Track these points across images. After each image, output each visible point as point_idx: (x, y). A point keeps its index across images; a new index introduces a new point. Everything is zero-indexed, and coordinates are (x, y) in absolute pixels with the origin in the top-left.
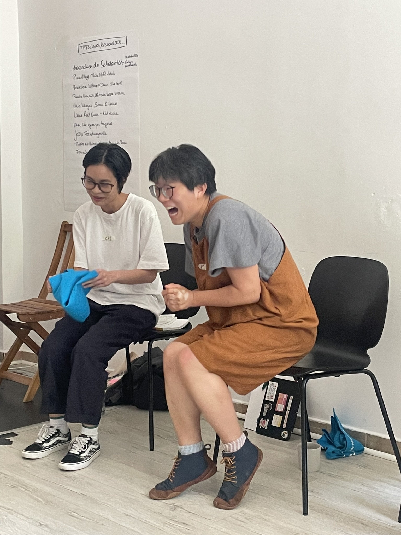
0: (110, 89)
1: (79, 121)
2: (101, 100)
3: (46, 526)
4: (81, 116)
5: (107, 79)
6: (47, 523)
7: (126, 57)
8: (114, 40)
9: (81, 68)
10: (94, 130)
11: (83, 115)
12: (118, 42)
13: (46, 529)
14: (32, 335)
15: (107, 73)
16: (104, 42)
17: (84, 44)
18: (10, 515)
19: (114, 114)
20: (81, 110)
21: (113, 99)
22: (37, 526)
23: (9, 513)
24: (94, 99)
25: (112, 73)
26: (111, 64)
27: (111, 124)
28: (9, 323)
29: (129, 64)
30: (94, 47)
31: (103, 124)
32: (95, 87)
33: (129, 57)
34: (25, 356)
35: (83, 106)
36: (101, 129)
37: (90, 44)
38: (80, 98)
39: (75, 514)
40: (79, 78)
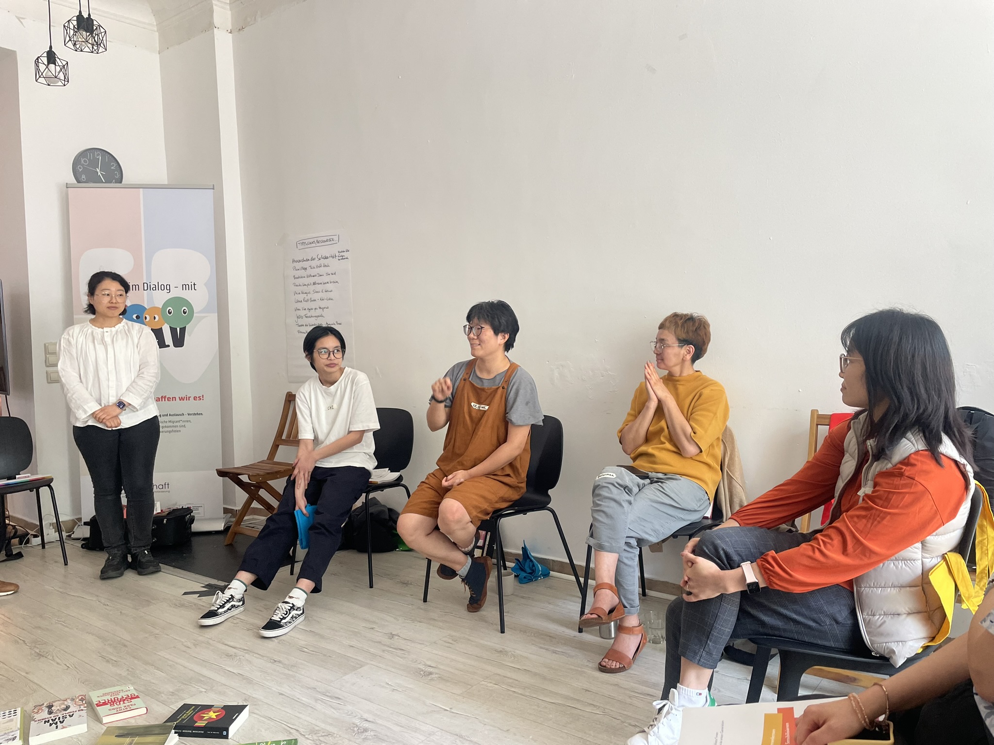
0: (326, 279)
1: (299, 306)
2: (318, 288)
3: (280, 662)
4: (301, 301)
5: (322, 270)
6: (280, 659)
7: (339, 252)
8: (328, 238)
9: (300, 261)
10: (313, 313)
11: (303, 301)
12: (331, 240)
13: (280, 665)
14: (263, 493)
15: (322, 265)
16: (319, 239)
17: (302, 241)
18: (247, 655)
19: (330, 299)
20: (301, 297)
21: (329, 287)
22: (272, 663)
23: (245, 653)
24: (312, 288)
25: (327, 265)
26: (326, 258)
27: (327, 308)
28: (240, 483)
29: (341, 258)
30: (310, 243)
31: (320, 308)
32: (313, 277)
33: (341, 252)
34: (256, 511)
35: (302, 293)
36: (319, 312)
37: (306, 241)
38: (300, 287)
39: (305, 649)
40: (298, 270)
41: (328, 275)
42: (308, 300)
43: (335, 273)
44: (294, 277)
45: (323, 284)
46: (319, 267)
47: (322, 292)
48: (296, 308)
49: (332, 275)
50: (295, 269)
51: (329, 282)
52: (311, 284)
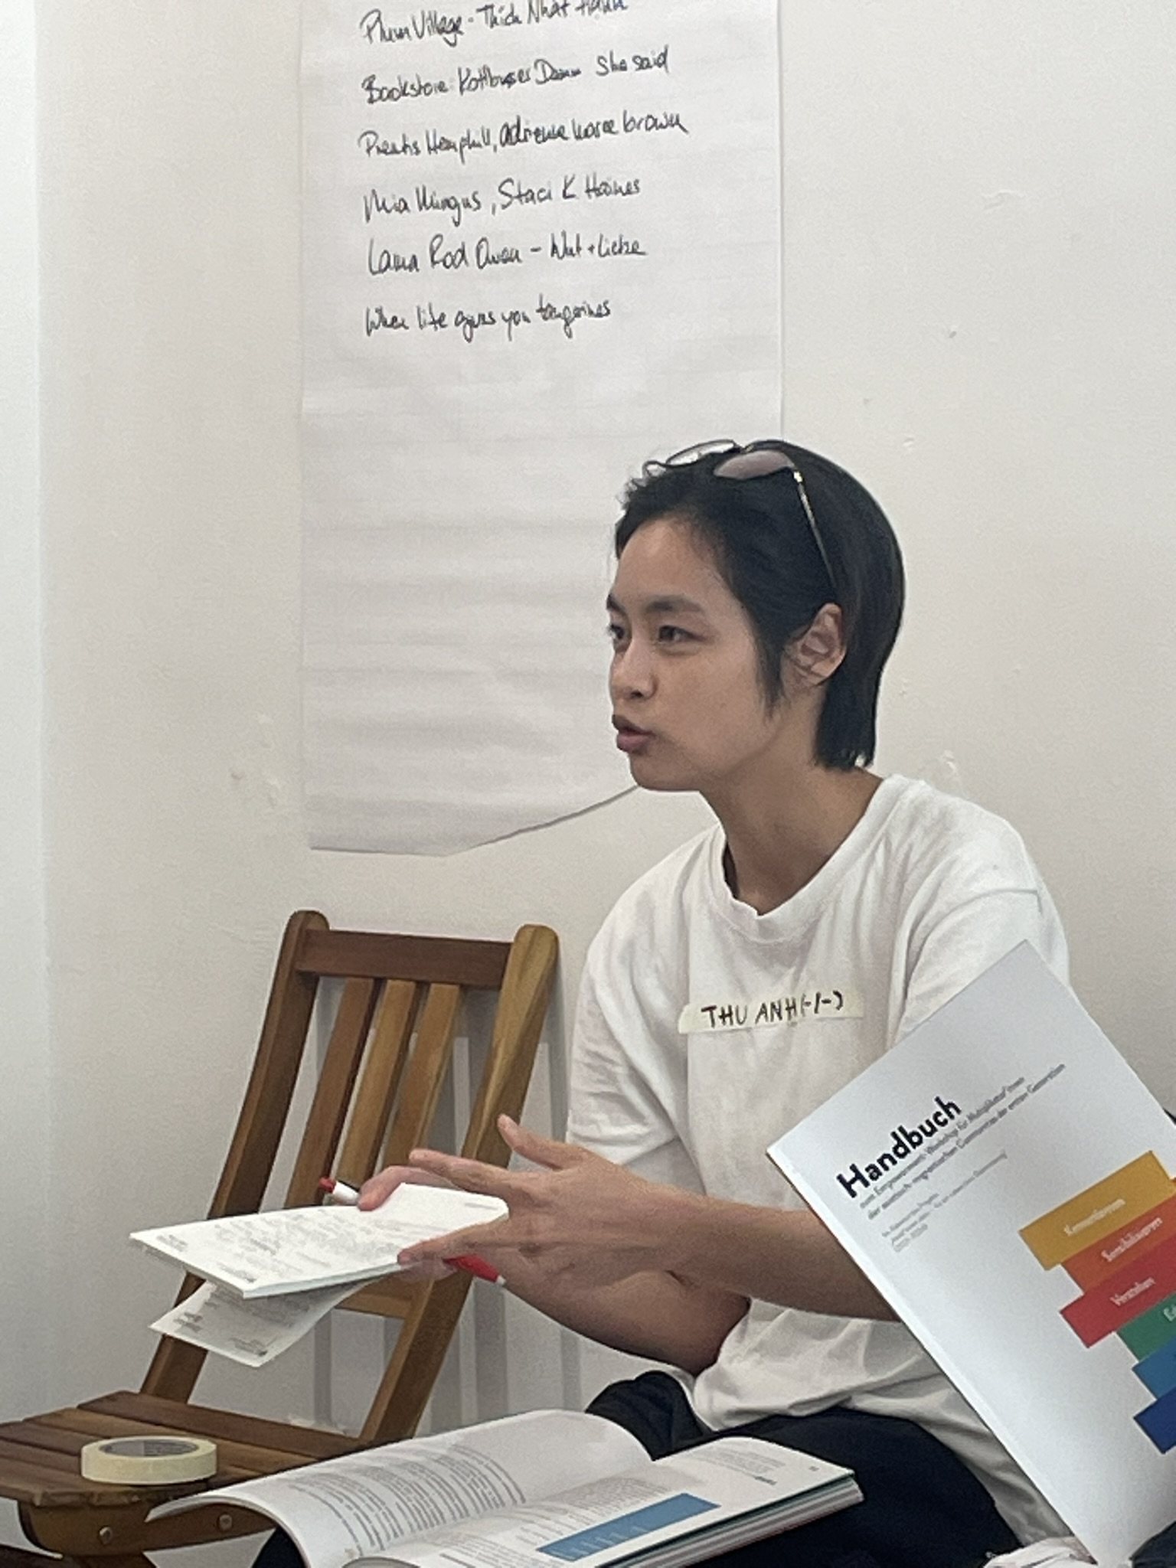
0: (594, 98)
1: (397, 293)
2: (538, 163)
4: (414, 264)
5: (576, 37)
11: (424, 261)
19: (618, 249)
20: (413, 232)
24: (496, 160)
27: (602, 312)
31: (547, 312)
32: (500, 88)
35: (422, 205)
38: (407, 156)
40: (400, 36)
41: (614, 68)
42: (462, 251)
43: (664, 55)
44: (370, 88)
45: (578, 137)
46: (545, 10)
47: (565, 196)
48: (379, 311)
49: (641, 67)
50: (377, 31)
51: (618, 126)
52: (486, 136)
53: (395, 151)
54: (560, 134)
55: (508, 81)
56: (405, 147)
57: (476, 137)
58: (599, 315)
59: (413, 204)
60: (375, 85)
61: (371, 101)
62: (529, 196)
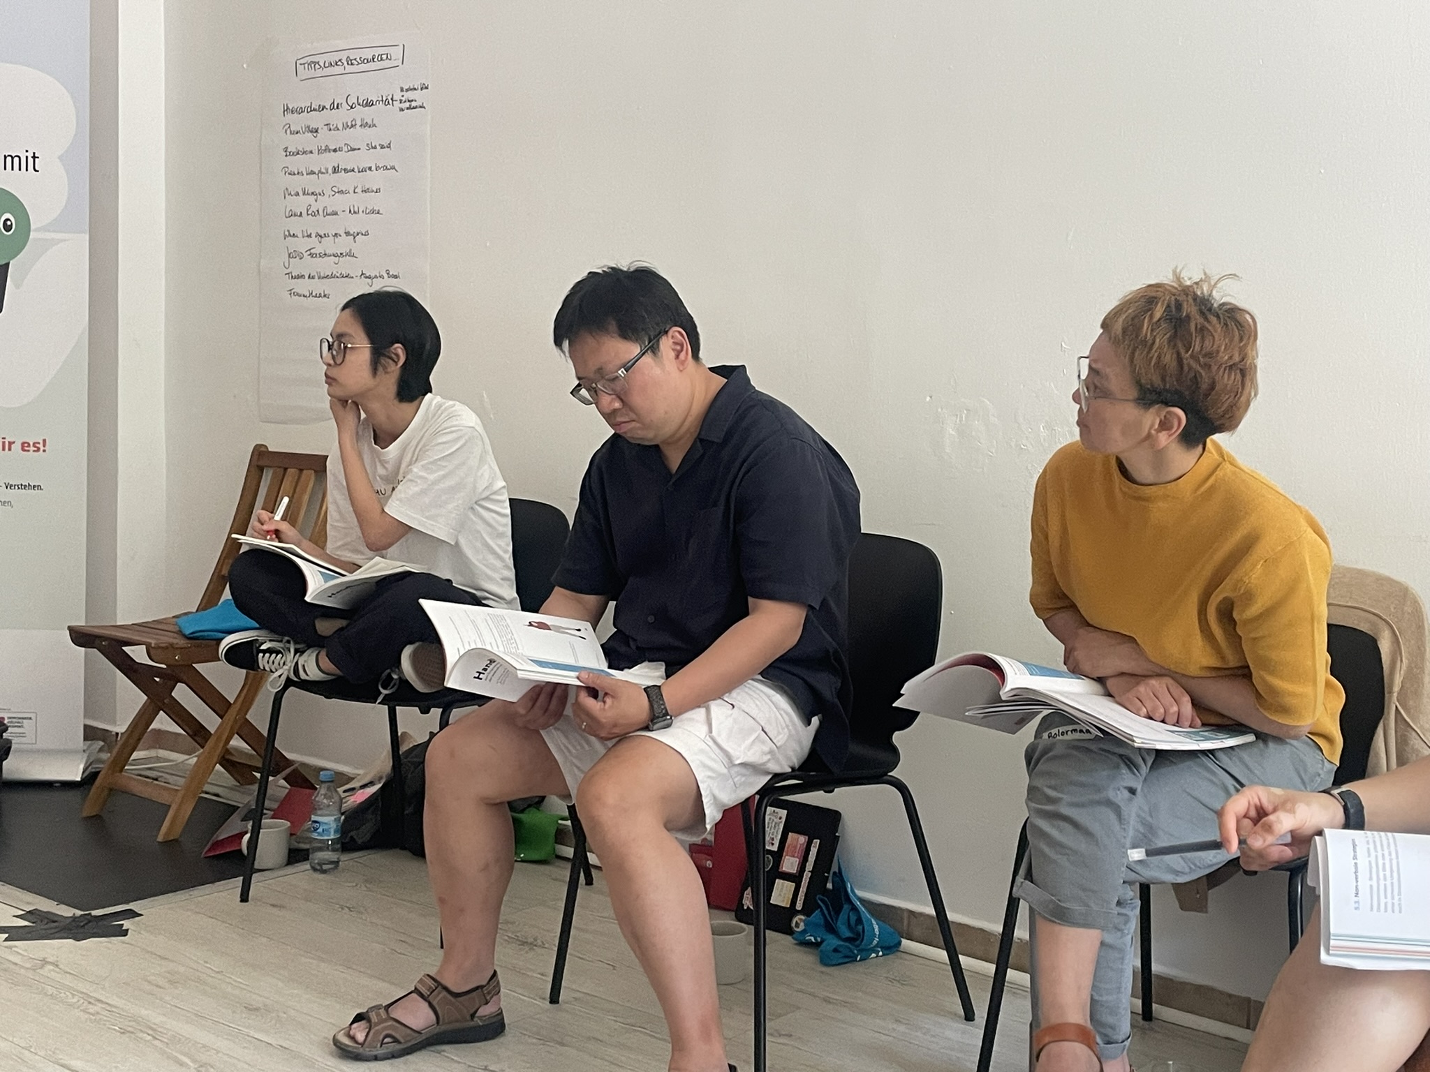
0: (365, 158)
1: (295, 225)
2: (345, 181)
4: (301, 214)
5: (359, 136)
7: (402, 90)
8: (377, 52)
9: (302, 110)
10: (328, 246)
11: (304, 213)
12: (384, 57)
15: (359, 123)
16: (353, 55)
17: (309, 59)
19: (373, 212)
20: (301, 203)
21: (374, 179)
24: (331, 179)
25: (370, 122)
26: (369, 104)
28: (128, 667)
29: (407, 104)
30: (331, 65)
31: (347, 234)
32: (332, 153)
33: (407, 90)
35: (304, 194)
36: (344, 244)
37: (321, 60)
38: (299, 176)
40: (297, 133)
41: (373, 148)
42: (318, 211)
43: (389, 144)
44: (286, 151)
45: (359, 172)
46: (348, 126)
47: (354, 192)
48: (288, 231)
49: (381, 148)
50: (288, 132)
51: (373, 168)
52: (327, 170)
53: (294, 174)
54: (353, 170)
55: (335, 150)
56: (298, 173)
57: (323, 170)
58: (365, 235)
59: (301, 193)
60: (289, 150)
61: (286, 156)
62: (341, 192)
